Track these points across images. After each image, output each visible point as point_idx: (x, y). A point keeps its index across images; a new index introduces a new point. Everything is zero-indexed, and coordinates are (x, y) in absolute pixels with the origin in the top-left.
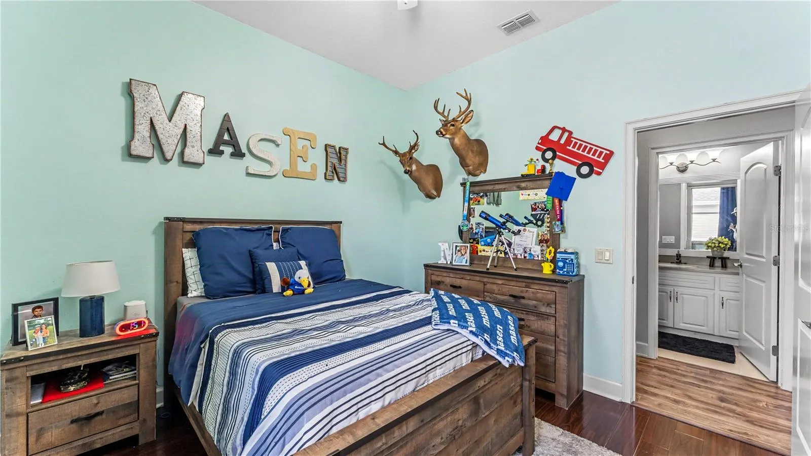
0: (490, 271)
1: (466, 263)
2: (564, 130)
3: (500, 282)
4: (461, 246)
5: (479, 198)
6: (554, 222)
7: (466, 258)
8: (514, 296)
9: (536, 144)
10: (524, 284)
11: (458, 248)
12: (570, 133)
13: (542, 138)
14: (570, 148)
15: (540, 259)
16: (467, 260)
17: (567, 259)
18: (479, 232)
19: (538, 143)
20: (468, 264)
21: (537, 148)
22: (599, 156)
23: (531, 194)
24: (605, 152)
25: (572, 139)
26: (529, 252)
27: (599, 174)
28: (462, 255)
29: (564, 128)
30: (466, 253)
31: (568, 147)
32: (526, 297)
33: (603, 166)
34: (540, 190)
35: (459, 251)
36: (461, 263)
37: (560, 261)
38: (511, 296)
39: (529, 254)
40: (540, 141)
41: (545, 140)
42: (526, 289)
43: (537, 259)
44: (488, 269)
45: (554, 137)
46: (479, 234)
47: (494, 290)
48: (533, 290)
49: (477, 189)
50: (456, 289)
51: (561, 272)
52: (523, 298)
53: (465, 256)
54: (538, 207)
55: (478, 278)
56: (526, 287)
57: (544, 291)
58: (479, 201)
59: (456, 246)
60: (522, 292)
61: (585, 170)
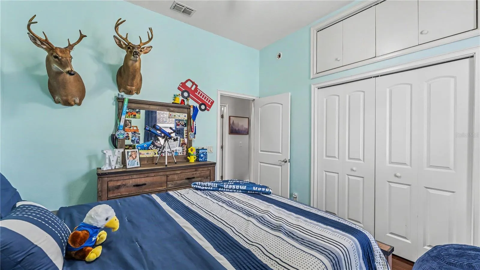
0: (168, 166)
1: (138, 165)
2: (193, 83)
3: (179, 172)
4: (132, 151)
5: (135, 113)
6: (189, 133)
7: (137, 161)
8: (188, 179)
9: (178, 85)
10: (194, 170)
11: (130, 154)
12: (197, 86)
13: (182, 83)
14: (197, 94)
15: (181, 155)
16: (138, 163)
17: (204, 153)
18: (135, 139)
19: (180, 85)
20: (139, 166)
21: (179, 88)
22: (209, 102)
23: (176, 115)
24: (211, 100)
25: (198, 89)
26: (175, 151)
27: (208, 110)
28: (134, 159)
29: (194, 82)
30: (136, 157)
31: (196, 93)
32: (195, 177)
33: (210, 107)
34: (181, 114)
35: (131, 156)
36: (134, 165)
37: (201, 154)
38: (186, 179)
39: (175, 152)
40: (181, 85)
41: (183, 84)
42: (195, 172)
43: (180, 155)
44: (166, 166)
45: (189, 84)
46: (135, 141)
47: (175, 178)
48: (199, 172)
49: (133, 105)
50: (140, 187)
51: (202, 160)
52: (194, 178)
53: (135, 160)
54: (181, 124)
55: (162, 173)
56: (196, 171)
57: (204, 171)
58: (135, 115)
59: (128, 152)
60: (193, 174)
61: (203, 107)
